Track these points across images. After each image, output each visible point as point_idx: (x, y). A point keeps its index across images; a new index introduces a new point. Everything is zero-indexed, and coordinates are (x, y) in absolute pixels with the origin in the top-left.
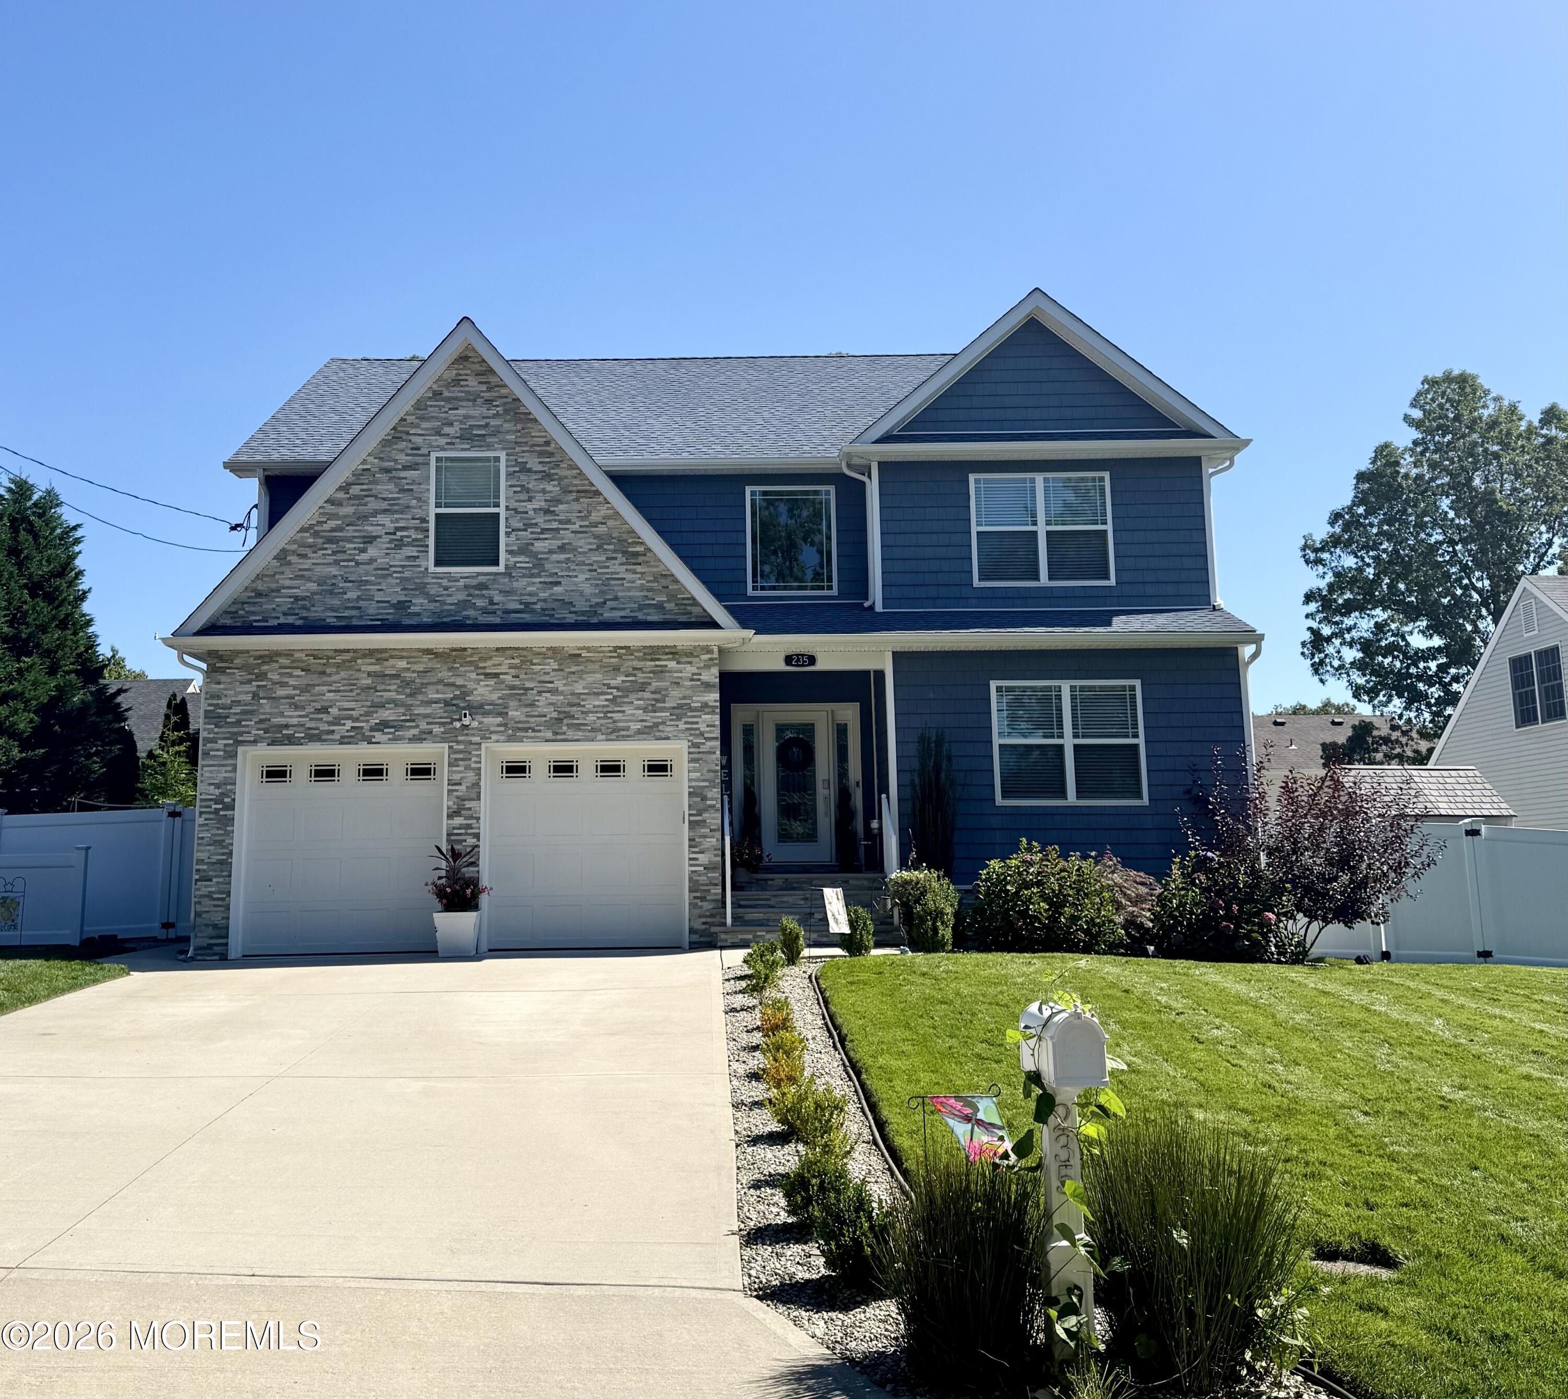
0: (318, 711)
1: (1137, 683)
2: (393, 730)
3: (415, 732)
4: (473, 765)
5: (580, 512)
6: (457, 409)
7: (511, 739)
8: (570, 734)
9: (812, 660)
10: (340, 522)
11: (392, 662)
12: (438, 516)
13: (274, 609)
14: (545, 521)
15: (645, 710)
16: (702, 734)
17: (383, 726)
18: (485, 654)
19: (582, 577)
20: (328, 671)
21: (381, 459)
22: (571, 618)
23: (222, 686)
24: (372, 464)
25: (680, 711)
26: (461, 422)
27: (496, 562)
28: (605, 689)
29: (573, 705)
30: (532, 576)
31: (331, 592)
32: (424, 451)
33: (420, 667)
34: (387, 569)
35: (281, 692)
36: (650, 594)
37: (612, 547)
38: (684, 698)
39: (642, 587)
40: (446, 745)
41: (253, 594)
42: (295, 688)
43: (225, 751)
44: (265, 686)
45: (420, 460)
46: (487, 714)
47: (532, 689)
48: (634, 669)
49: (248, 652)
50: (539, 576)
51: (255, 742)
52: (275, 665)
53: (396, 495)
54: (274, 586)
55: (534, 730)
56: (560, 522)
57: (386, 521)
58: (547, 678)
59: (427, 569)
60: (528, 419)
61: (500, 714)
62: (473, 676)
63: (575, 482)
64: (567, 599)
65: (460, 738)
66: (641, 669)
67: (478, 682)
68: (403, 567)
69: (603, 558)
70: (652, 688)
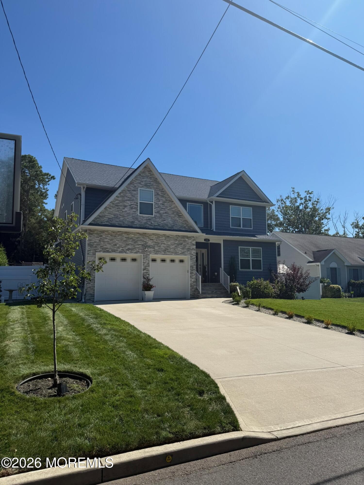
0: (114, 245)
1: (261, 248)
2: (131, 250)
3: (135, 251)
4: (148, 259)
5: (169, 205)
6: (144, 179)
7: (156, 254)
8: (168, 253)
9: (209, 240)
10: (119, 201)
11: (130, 235)
12: (140, 203)
13: (104, 220)
14: (162, 206)
15: (182, 249)
16: (192, 254)
17: (128, 249)
18: (150, 235)
19: (170, 219)
20: (116, 236)
21: (128, 188)
22: (168, 228)
23: (92, 238)
25: (189, 249)
26: (145, 182)
27: (152, 215)
28: (174, 244)
29: (168, 247)
30: (160, 218)
31: (117, 218)
32: (137, 187)
33: (137, 237)
34: (129, 214)
35: (106, 240)
36: (183, 224)
37: (175, 213)
38: (189, 247)
39: (181, 223)
40: (142, 254)
41: (99, 216)
42: (109, 239)
43: (93, 253)
44: (102, 238)
45: (136, 189)
46: (151, 248)
47: (160, 243)
48: (180, 240)
49: (98, 230)
50: (161, 218)
51: (100, 251)
52: (104, 234)
53: (131, 197)
54: (104, 215)
55: (160, 252)
56: (165, 207)
57: (129, 202)
58: (163, 241)
59: (138, 214)
60: (159, 183)
61: (153, 248)
62: (148, 239)
63: (168, 198)
64: (167, 224)
65: (145, 253)
66: (181, 240)
67: (149, 241)
68: (133, 213)
69: (174, 216)
70: (183, 244)
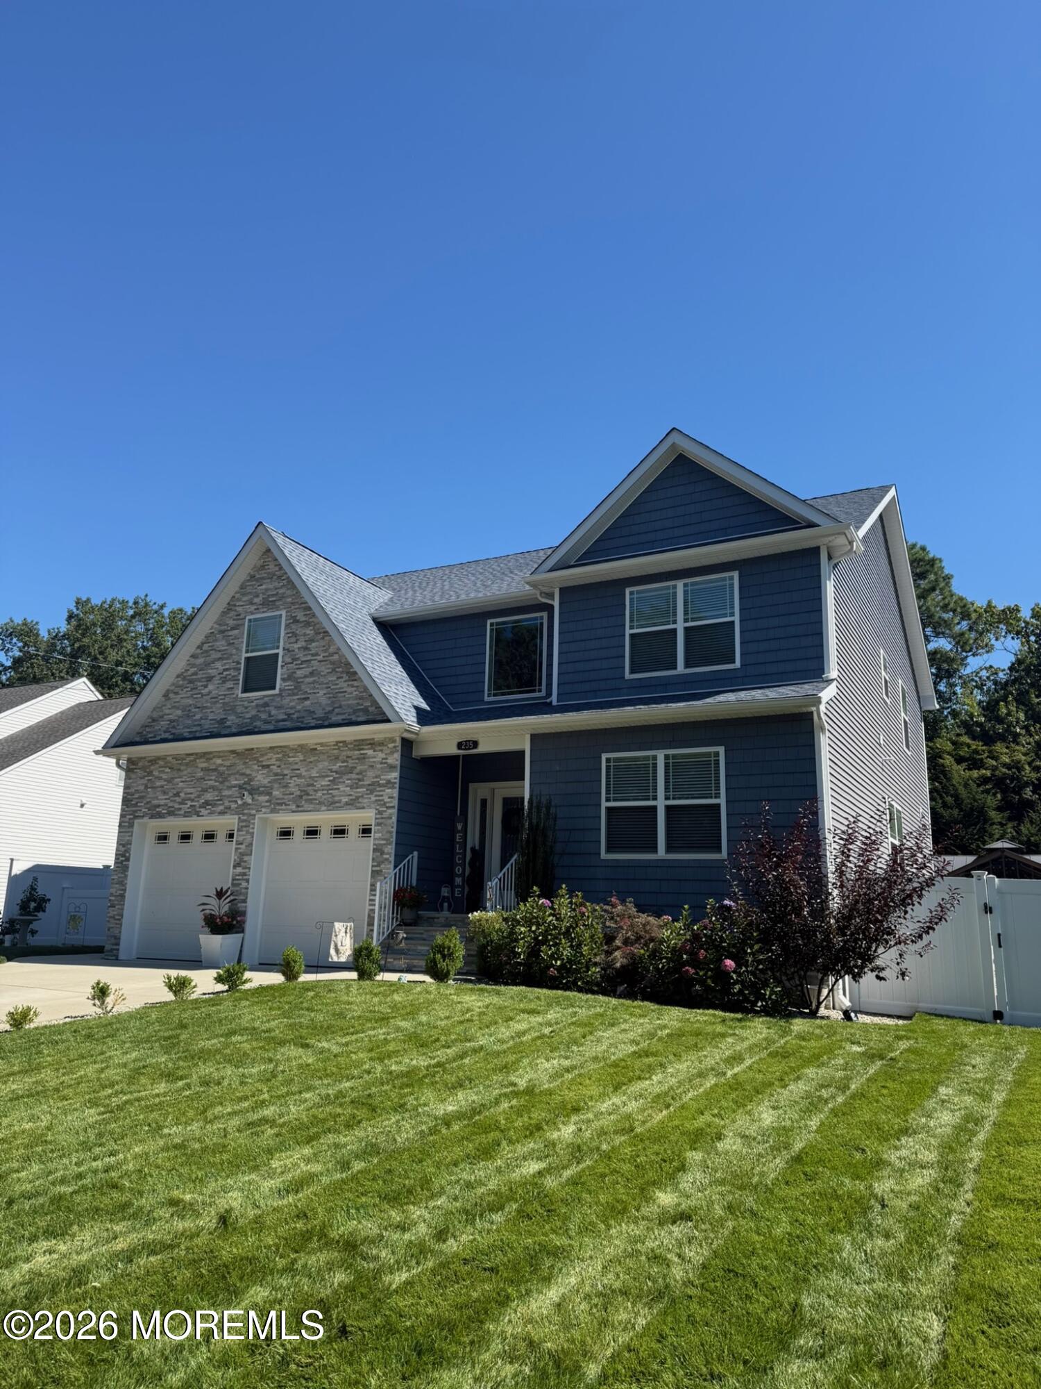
0: (175, 795)
1: (721, 750)
3: (221, 808)
4: (250, 830)
6: (262, 585)
8: (307, 806)
9: (475, 744)
10: (196, 669)
11: (214, 760)
12: (246, 659)
13: (160, 729)
14: (304, 655)
15: (351, 787)
16: (385, 803)
18: (263, 752)
19: (322, 692)
20: (182, 768)
21: (221, 625)
22: (313, 723)
23: (131, 781)
24: (216, 629)
25: (373, 787)
26: (263, 594)
27: (274, 688)
28: (329, 773)
29: (309, 785)
30: (294, 694)
31: (188, 716)
32: (242, 616)
33: (227, 763)
34: (217, 698)
35: (158, 783)
36: (360, 701)
37: (341, 669)
38: (376, 777)
39: (356, 697)
40: (237, 817)
41: (151, 720)
42: (165, 780)
43: (128, 823)
44: (151, 780)
45: (240, 622)
46: (261, 794)
47: (287, 775)
48: (348, 757)
49: (145, 758)
50: (297, 694)
51: (143, 817)
52: (157, 766)
53: (226, 648)
54: (161, 714)
55: (286, 805)
56: (313, 655)
57: (218, 665)
58: (296, 767)
59: (237, 695)
61: (268, 794)
62: (256, 767)
64: (312, 709)
65: (245, 812)
66: (351, 757)
67: (258, 770)
68: (226, 695)
69: (335, 678)
70: (357, 771)
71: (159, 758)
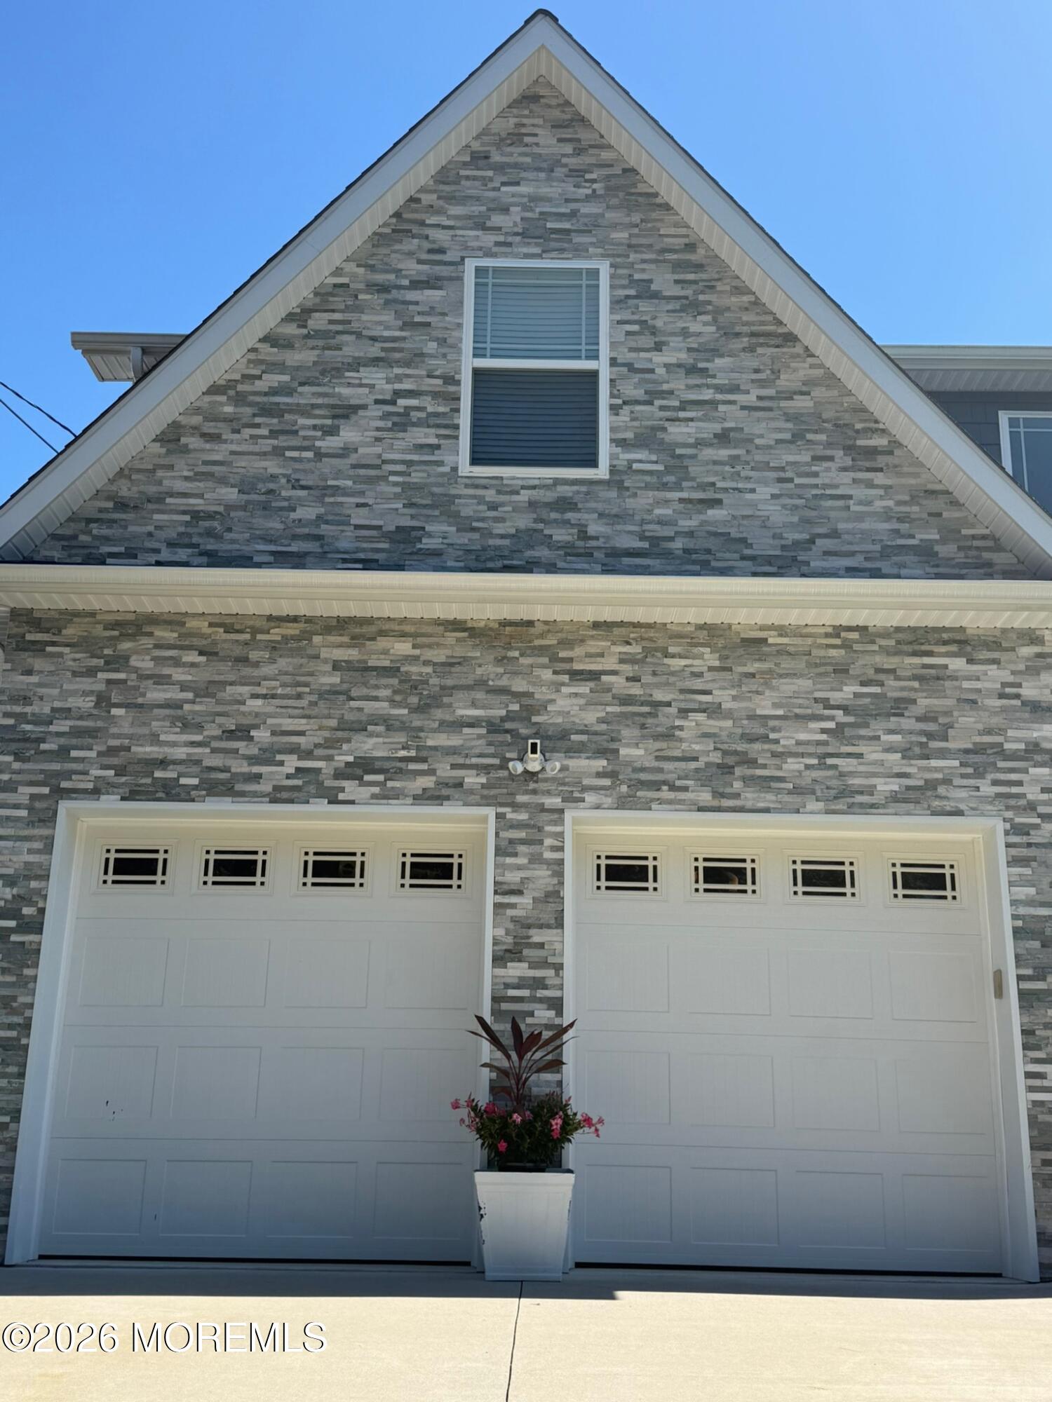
0: (230, 734)
2: (380, 778)
3: (427, 782)
4: (548, 855)
5: (757, 371)
6: (518, 184)
7: (625, 803)
8: (750, 797)
10: (286, 378)
11: (382, 643)
12: (477, 373)
13: (150, 534)
14: (689, 387)
15: (906, 753)
16: (1032, 807)
17: (361, 768)
18: (571, 635)
19: (764, 492)
20: (254, 655)
21: (372, 268)
23: (34, 679)
24: (354, 276)
25: (981, 758)
26: (525, 208)
27: (592, 462)
28: (818, 710)
29: (752, 739)
30: (665, 487)
31: (265, 507)
32: (452, 256)
33: (439, 656)
34: (378, 467)
35: (156, 694)
36: (904, 527)
37: (822, 437)
38: (989, 732)
39: (887, 515)
40: (490, 812)
41: (110, 505)
42: (184, 687)
43: (31, 809)
44: (125, 681)
45: (444, 270)
46: (576, 750)
47: (669, 704)
48: (879, 671)
49: (93, 614)
50: (678, 487)
51: (96, 792)
52: (147, 642)
53: (397, 334)
54: (152, 490)
55: (673, 788)
56: (719, 389)
57: (377, 377)
58: (698, 684)
59: (455, 469)
60: (653, 203)
61: (602, 752)
62: (547, 675)
63: (746, 317)
64: (734, 533)
65: (521, 798)
66: (893, 671)
67: (558, 686)
68: (409, 463)
69: (806, 457)
70: (918, 710)
71: (154, 620)
